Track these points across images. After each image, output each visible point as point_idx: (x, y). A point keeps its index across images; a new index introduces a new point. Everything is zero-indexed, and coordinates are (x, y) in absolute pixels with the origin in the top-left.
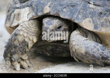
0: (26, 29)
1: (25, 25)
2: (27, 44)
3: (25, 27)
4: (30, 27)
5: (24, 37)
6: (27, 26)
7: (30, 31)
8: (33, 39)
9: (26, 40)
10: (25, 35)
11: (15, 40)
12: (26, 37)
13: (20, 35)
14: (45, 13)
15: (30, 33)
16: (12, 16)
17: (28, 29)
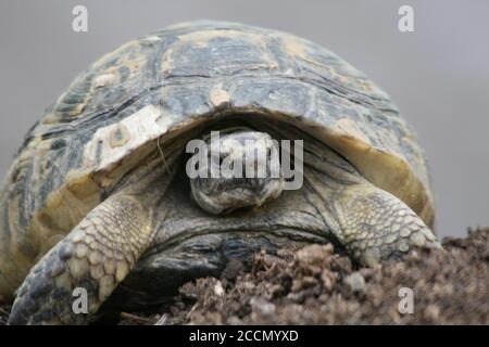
0: (97, 240)
1: (93, 227)
2: (95, 287)
3: (95, 232)
4: (111, 234)
5: (90, 263)
6: (101, 229)
7: (110, 245)
8: (116, 270)
9: (93, 274)
10: (94, 258)
11: (60, 272)
12: (95, 265)
13: (77, 258)
14: (217, 103)
15: (109, 254)
16: (89, 150)
17: (104, 240)
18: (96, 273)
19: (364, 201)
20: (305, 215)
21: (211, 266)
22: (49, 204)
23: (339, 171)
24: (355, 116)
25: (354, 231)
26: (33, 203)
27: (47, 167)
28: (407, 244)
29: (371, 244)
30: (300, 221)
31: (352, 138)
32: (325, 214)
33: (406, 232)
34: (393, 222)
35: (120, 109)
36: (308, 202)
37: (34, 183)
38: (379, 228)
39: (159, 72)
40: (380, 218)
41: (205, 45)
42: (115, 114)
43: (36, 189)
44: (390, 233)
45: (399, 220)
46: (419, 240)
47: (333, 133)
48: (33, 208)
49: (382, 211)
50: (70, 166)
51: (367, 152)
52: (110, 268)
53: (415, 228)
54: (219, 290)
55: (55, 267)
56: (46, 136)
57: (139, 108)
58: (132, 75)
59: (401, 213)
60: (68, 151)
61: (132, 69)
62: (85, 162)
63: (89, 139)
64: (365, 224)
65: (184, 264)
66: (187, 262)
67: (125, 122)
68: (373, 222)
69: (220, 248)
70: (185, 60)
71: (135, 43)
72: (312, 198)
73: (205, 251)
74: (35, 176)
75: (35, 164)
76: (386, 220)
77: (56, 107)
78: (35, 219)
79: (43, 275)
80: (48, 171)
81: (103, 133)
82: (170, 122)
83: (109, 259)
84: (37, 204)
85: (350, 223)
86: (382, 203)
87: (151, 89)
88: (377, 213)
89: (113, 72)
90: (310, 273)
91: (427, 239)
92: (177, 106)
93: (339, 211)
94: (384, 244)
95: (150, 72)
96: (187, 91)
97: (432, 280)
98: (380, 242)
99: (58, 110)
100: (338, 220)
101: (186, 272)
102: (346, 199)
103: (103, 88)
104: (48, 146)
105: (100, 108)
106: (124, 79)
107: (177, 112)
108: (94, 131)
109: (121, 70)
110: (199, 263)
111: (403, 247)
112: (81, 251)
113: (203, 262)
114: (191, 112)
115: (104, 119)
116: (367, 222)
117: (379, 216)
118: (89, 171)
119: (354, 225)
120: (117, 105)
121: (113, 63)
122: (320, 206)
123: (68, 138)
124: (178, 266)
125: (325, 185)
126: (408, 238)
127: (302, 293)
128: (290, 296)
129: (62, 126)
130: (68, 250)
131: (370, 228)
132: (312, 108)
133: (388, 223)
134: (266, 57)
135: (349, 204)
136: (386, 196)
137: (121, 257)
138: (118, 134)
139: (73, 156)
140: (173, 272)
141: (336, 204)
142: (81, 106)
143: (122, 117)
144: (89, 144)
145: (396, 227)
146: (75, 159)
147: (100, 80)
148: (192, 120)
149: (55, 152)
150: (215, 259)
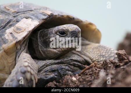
13: (28, 72)
21: (56, 76)
25: (97, 59)
32: (82, 56)
34: (111, 53)
38: (107, 55)
40: (106, 52)
44: (111, 57)
49: (106, 50)
64: (100, 55)
68: (104, 54)
76: (108, 52)
85: (94, 56)
86: (104, 47)
88: (104, 51)
93: (88, 54)
102: (88, 49)
110: (52, 76)
116: (101, 54)
117: (105, 52)
119: (96, 57)
131: (103, 56)
135: (91, 50)
145: (113, 54)
150: (56, 74)
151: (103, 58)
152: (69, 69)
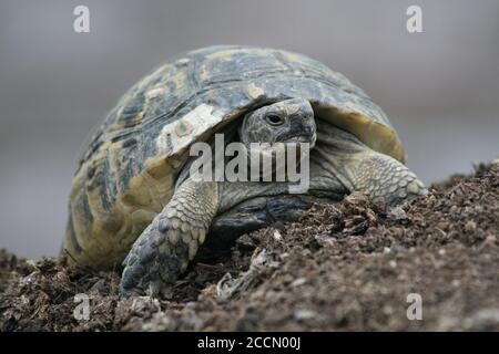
0: (185, 214)
1: (181, 206)
2: (186, 249)
3: (182, 209)
5: (182, 233)
6: (186, 206)
8: (199, 235)
9: (184, 240)
10: (184, 229)
11: (162, 242)
12: (185, 233)
13: (174, 229)
14: (256, 97)
15: (194, 224)
16: (160, 142)
17: (190, 214)
18: (186, 239)
19: (368, 163)
20: (326, 179)
21: (260, 221)
22: (131, 187)
23: (346, 143)
24: (352, 101)
26: (115, 188)
27: (123, 161)
28: (406, 191)
29: (377, 194)
30: (324, 184)
31: (357, 115)
32: (339, 176)
33: (404, 183)
34: (393, 176)
35: (176, 111)
36: (324, 169)
37: (113, 174)
38: (383, 181)
39: (200, 82)
40: (382, 175)
41: (229, 59)
42: (172, 115)
43: (116, 178)
44: (391, 185)
45: (397, 174)
46: (413, 188)
47: (343, 112)
48: (116, 192)
49: (384, 169)
50: (145, 156)
51: (368, 125)
52: (195, 235)
53: (410, 179)
54: (277, 236)
55: (157, 238)
56: (115, 140)
57: (194, 107)
58: (178, 86)
59: (398, 169)
60: (140, 147)
61: (177, 82)
62: (160, 150)
63: (157, 135)
64: (371, 180)
65: (239, 222)
66: (241, 219)
67: (186, 118)
68: (378, 178)
69: (265, 208)
70: (218, 71)
71: (171, 66)
72: (326, 165)
73: (255, 211)
74: (113, 169)
75: (111, 161)
76: (387, 175)
77: (117, 118)
78: (119, 201)
79: (149, 247)
80: (126, 164)
81: (168, 128)
82: (223, 114)
83: (194, 227)
84: (119, 189)
85: (359, 180)
86: (382, 163)
87: (198, 93)
88: (380, 170)
89: (162, 86)
90: (357, 213)
91: (420, 187)
92: (224, 102)
93: (349, 172)
94: (387, 193)
95: (192, 82)
96: (229, 91)
97: (462, 205)
98: (384, 192)
99: (120, 120)
100: (349, 179)
101: (242, 227)
102: (353, 163)
103: (158, 98)
104: (120, 146)
105: (157, 112)
106: (172, 89)
107: (225, 106)
108: (161, 128)
109: (168, 84)
110: (251, 220)
111: (402, 194)
112: (175, 224)
113: (253, 219)
114: (236, 105)
115: (164, 119)
116: (373, 178)
117: (381, 173)
118: (164, 156)
119: (363, 182)
120: (172, 109)
121: (159, 80)
122: (333, 170)
123: (138, 138)
124: (235, 224)
125: (334, 155)
126: (405, 187)
127: (354, 227)
128: (345, 230)
129: (128, 130)
130: (165, 225)
131: (376, 182)
132: (324, 95)
133: (389, 177)
134: (277, 63)
135: (357, 167)
136: (386, 158)
137: (202, 225)
138: (183, 127)
139: (146, 149)
140: (232, 228)
141: (346, 167)
142: (142, 114)
143: (180, 115)
144: (160, 137)
145: (396, 180)
146: (150, 150)
147: (152, 93)
148: (238, 112)
149: (128, 149)
150: (262, 216)
151: (375, 186)
152: (298, 204)
